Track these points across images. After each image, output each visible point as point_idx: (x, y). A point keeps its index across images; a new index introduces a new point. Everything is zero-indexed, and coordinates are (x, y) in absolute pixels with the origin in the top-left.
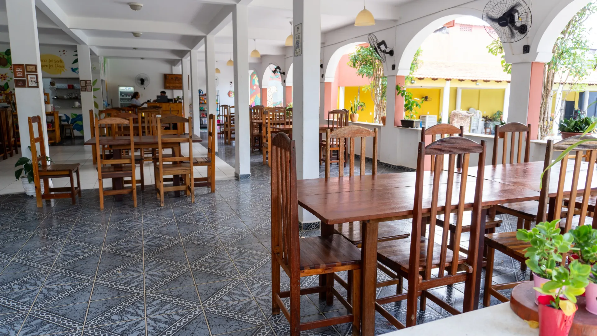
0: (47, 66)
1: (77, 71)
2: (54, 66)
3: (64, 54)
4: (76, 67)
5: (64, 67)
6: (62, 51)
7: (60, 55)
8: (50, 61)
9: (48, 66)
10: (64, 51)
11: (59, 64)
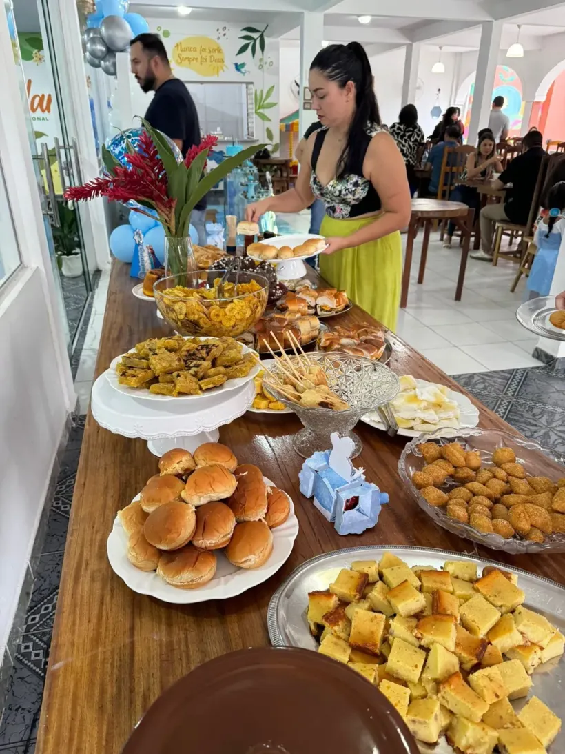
0: (197, 59)
1: (243, 70)
2: (208, 59)
3: (225, 35)
4: (242, 62)
5: (223, 62)
6: (221, 30)
7: (219, 39)
8: (203, 50)
9: (199, 60)
10: (224, 29)
11: (216, 55)
